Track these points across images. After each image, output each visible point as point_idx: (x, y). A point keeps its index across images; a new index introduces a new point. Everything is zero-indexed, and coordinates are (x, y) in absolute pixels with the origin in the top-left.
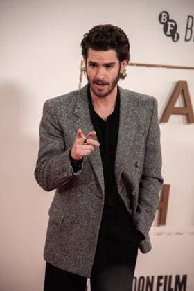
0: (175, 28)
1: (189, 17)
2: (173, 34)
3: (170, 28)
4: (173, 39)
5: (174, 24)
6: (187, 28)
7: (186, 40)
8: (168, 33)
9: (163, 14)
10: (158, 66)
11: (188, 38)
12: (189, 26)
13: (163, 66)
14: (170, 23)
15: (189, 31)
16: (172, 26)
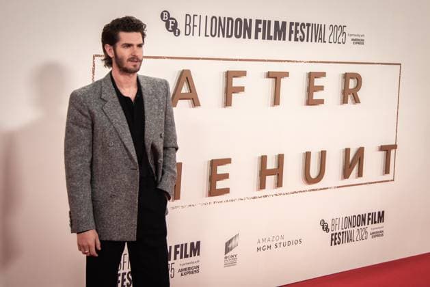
0: (176, 24)
1: (187, 15)
2: (175, 30)
3: (171, 25)
4: (175, 34)
5: (174, 21)
6: (186, 25)
7: (186, 35)
8: (170, 29)
9: (164, 13)
10: (164, 58)
11: (188, 33)
12: (188, 23)
13: (168, 58)
14: (171, 21)
15: (188, 26)
16: (172, 23)
